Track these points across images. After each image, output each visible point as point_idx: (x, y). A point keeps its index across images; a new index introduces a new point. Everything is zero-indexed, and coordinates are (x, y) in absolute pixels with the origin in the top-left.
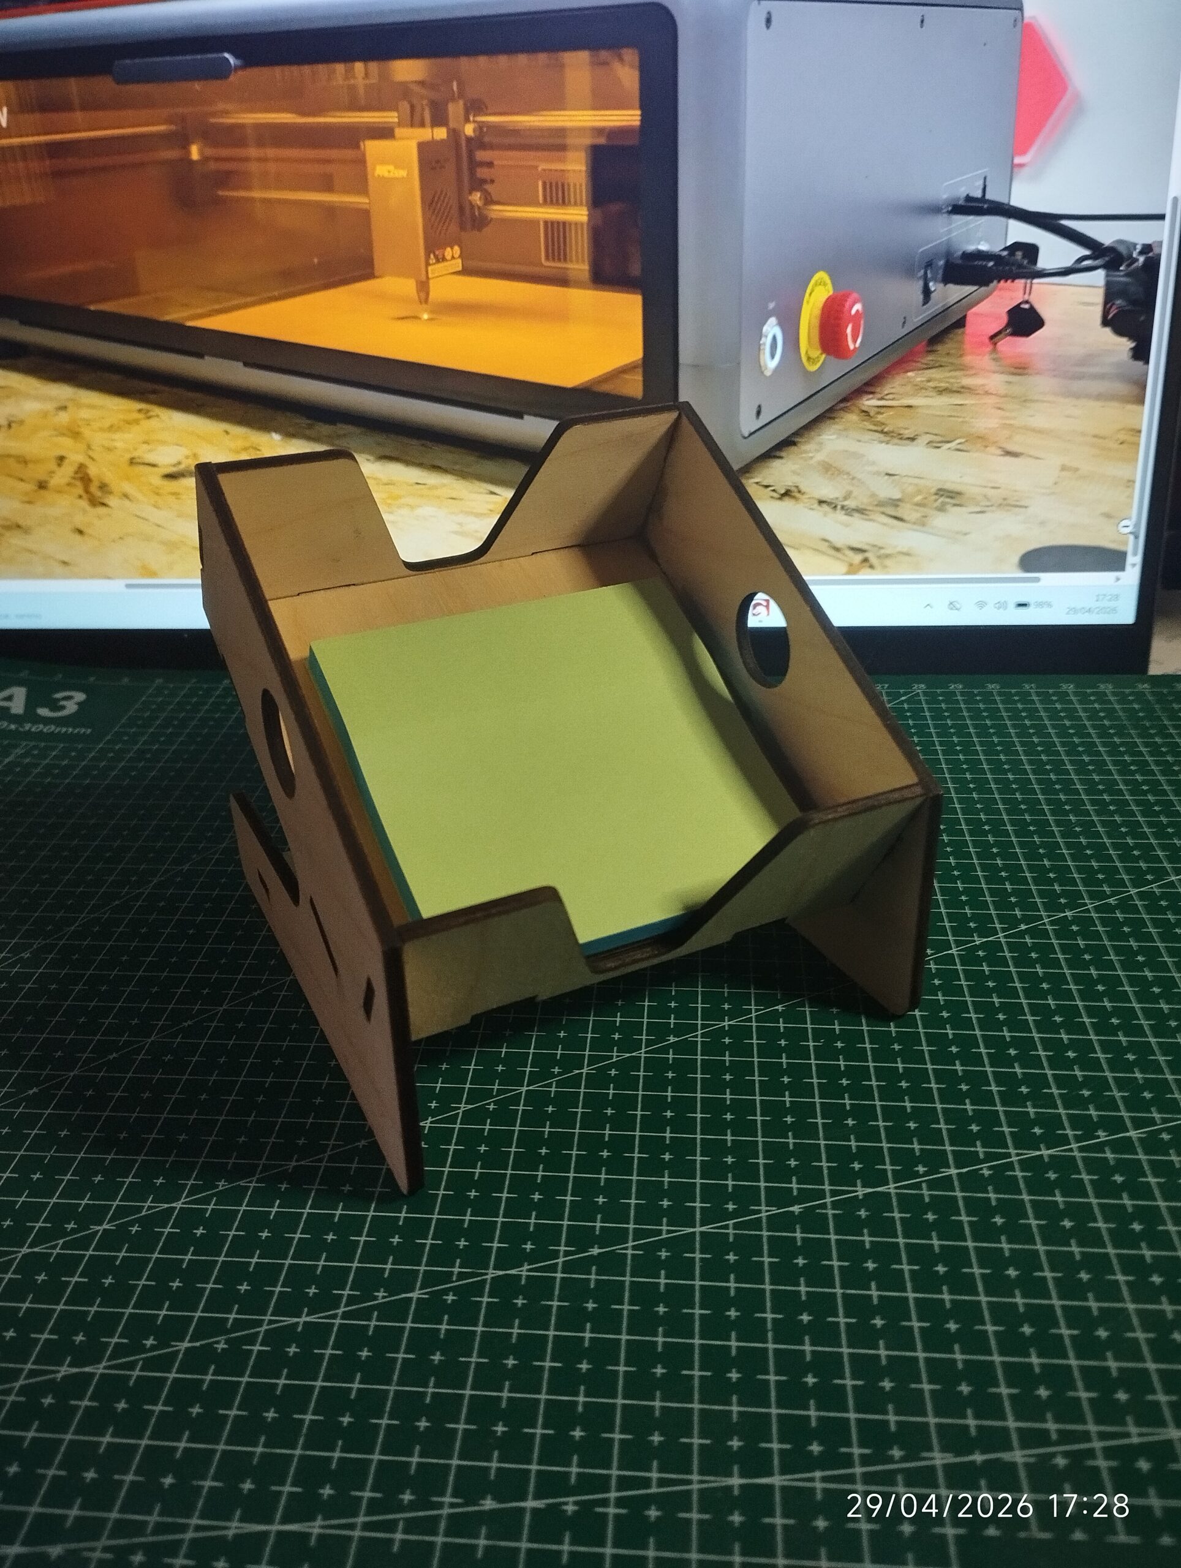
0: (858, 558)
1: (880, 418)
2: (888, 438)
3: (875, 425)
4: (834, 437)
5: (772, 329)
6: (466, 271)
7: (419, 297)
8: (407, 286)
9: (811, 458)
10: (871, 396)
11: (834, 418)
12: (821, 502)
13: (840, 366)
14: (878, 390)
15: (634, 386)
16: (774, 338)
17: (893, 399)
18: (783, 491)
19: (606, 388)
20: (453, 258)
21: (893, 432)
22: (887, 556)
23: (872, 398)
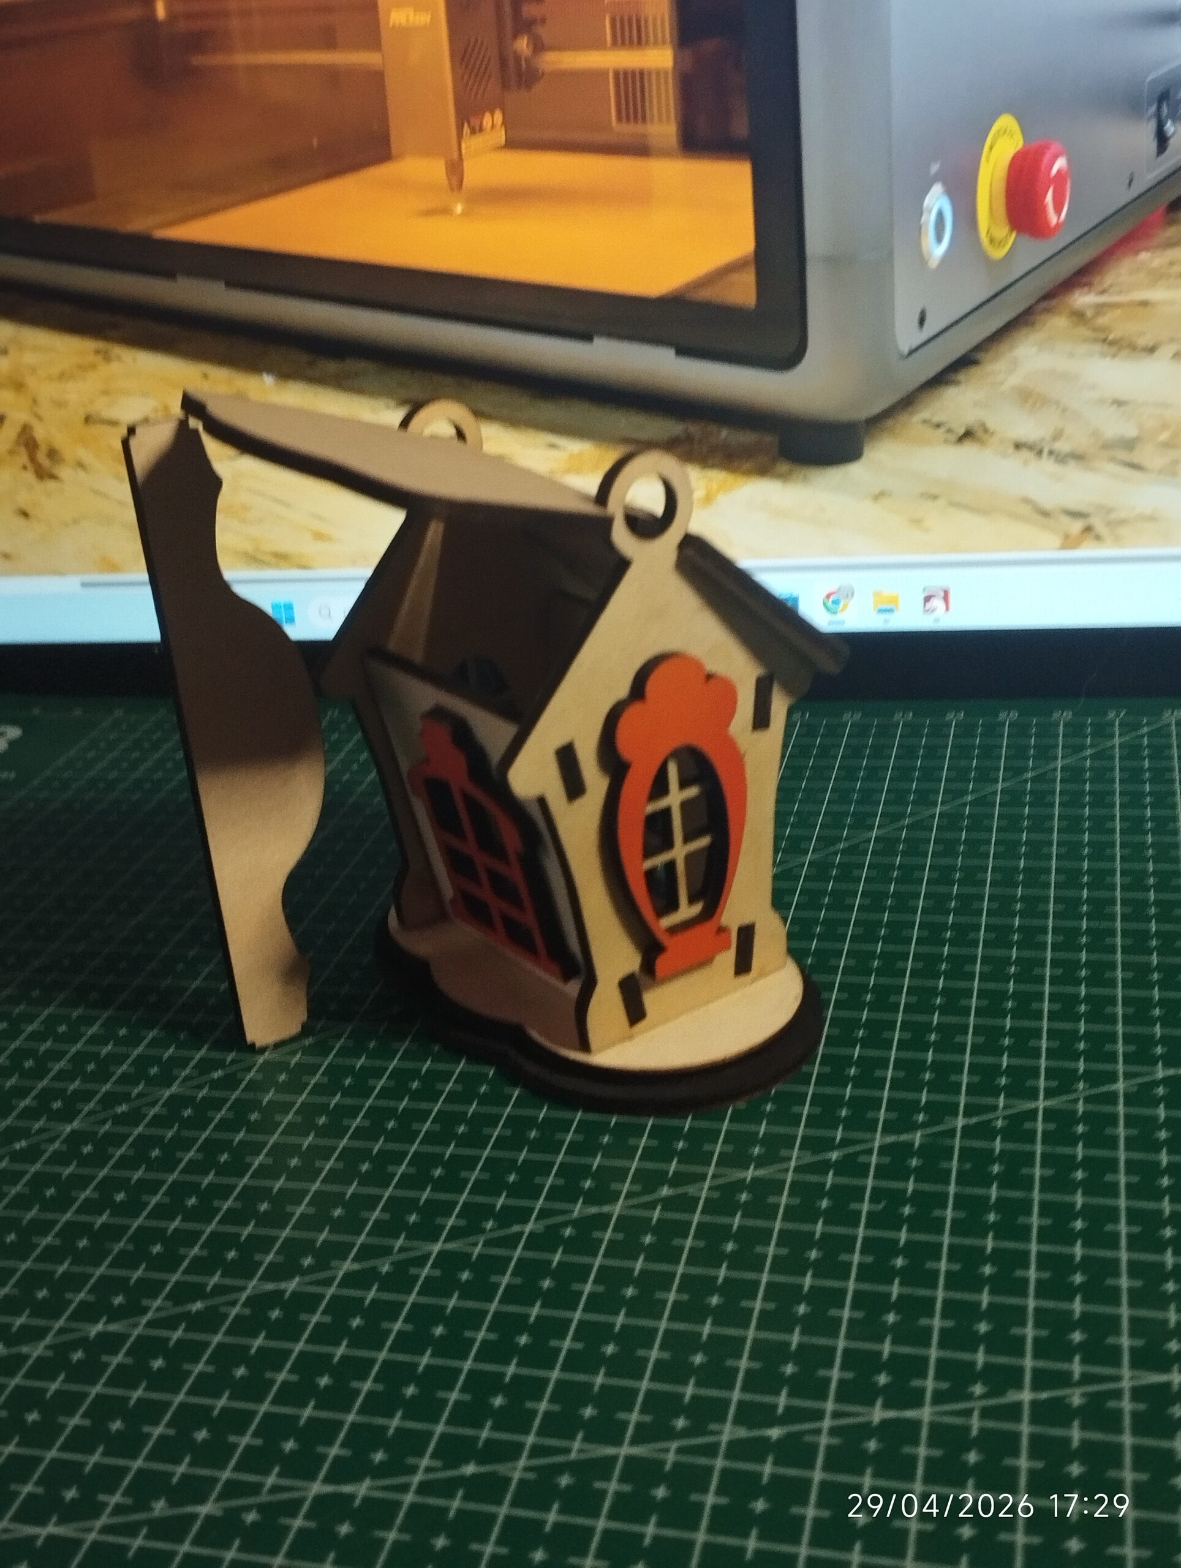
0: (1077, 526)
2: (1114, 349)
3: (1095, 330)
4: (1034, 350)
5: (937, 201)
6: (511, 145)
7: (450, 184)
9: (1002, 383)
10: (1086, 289)
11: (1032, 324)
12: (1019, 446)
13: (1036, 251)
14: (1097, 280)
15: (743, 291)
16: (941, 215)
17: (1120, 293)
18: (962, 432)
20: (494, 127)
21: (1121, 339)
22: (1119, 523)
23: (1089, 292)
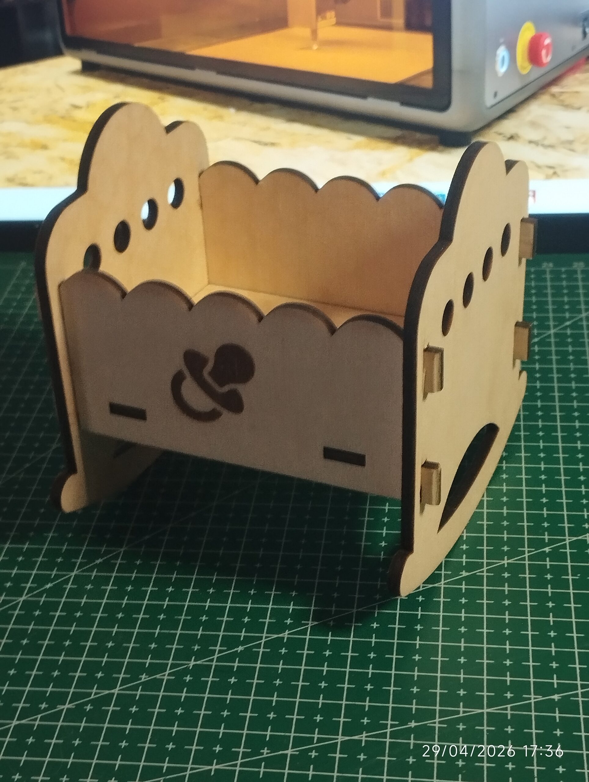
0: (551, 171)
1: (561, 98)
2: (565, 108)
3: (559, 101)
4: (537, 107)
5: (502, 52)
6: (339, 23)
7: (312, 38)
8: (306, 32)
9: (524, 119)
11: (536, 98)
12: (530, 142)
13: (538, 72)
14: (560, 83)
15: (428, 83)
16: (503, 58)
17: (569, 88)
18: (509, 136)
19: (412, 83)
20: (330, 18)
21: (569, 104)
22: (566, 171)
23: (558, 87)
